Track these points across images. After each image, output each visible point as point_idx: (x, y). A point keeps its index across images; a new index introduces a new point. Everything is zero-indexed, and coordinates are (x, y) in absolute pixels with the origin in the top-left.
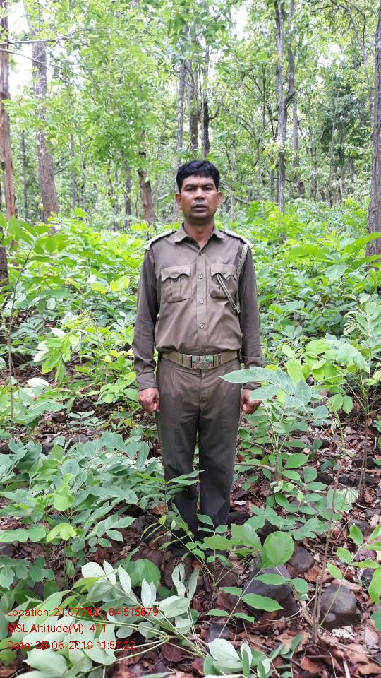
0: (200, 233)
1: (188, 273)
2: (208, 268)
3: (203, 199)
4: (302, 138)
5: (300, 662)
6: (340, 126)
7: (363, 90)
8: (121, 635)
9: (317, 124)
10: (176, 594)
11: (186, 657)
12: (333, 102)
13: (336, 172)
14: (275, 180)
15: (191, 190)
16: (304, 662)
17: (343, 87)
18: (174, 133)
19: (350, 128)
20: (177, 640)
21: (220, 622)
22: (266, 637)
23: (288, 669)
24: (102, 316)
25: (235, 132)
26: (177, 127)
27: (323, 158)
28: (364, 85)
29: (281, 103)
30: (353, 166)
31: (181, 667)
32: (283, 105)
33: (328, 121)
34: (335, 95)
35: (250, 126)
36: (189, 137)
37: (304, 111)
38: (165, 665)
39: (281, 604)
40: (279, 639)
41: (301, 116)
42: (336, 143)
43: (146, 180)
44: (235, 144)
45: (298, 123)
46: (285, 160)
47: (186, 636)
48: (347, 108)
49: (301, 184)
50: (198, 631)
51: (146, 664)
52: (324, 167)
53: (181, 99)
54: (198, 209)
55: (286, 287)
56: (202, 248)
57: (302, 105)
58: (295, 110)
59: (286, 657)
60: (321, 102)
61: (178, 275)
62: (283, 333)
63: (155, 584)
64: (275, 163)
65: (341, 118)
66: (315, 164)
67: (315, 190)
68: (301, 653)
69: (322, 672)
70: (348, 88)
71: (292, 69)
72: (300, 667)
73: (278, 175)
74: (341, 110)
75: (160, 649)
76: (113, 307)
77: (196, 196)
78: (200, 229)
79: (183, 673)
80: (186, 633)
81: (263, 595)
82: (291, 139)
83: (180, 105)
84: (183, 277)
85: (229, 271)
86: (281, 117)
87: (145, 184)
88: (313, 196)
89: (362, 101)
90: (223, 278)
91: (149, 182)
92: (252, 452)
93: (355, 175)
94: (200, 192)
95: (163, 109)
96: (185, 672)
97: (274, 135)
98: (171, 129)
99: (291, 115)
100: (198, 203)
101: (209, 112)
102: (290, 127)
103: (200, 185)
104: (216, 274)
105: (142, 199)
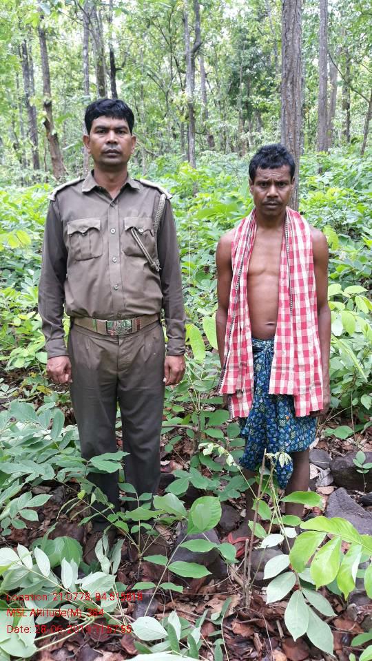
0: (112, 181)
1: (98, 226)
2: (121, 221)
3: (115, 143)
4: (210, 91)
5: (231, 626)
6: (247, 79)
7: (268, 42)
8: (42, 621)
9: (224, 77)
10: (99, 569)
11: (113, 635)
12: (239, 54)
13: (244, 125)
14: (186, 133)
15: (101, 132)
16: (236, 626)
17: (248, 40)
18: (80, 84)
19: (256, 81)
20: (103, 620)
21: (147, 593)
22: (196, 604)
23: (219, 636)
24: (10, 275)
25: (142, 82)
26: (83, 79)
27: (231, 111)
28: (268, 38)
29: (188, 52)
30: (260, 119)
31: (108, 647)
32: (190, 54)
33: (235, 74)
34: (241, 47)
35: (158, 78)
36: (96, 89)
37: (212, 63)
38: (91, 647)
39: (209, 568)
40: (209, 605)
41: (209, 68)
42: (243, 96)
43: (53, 132)
44: (143, 95)
45: (206, 75)
46: (194, 112)
47: (112, 613)
48: (253, 61)
49: (211, 137)
50: (125, 605)
51: (71, 648)
52: (232, 120)
53: (85, 48)
54: (110, 154)
55: (201, 240)
56: (114, 198)
57: (209, 57)
58: (202, 62)
59: (216, 623)
60: (227, 55)
61: (86, 229)
62: (199, 287)
63: (76, 561)
64: (185, 114)
65: (248, 71)
66: (224, 117)
67: (225, 144)
68: (233, 616)
69: (253, 635)
70: (253, 40)
71: (198, 18)
72: (232, 631)
73: (188, 127)
74: (247, 63)
75: (85, 630)
76: (20, 266)
77: (108, 140)
78: (111, 176)
79: (111, 653)
80: (112, 611)
81: (190, 561)
82: (199, 92)
83: (85, 54)
84: (92, 231)
85: (145, 224)
86: (188, 68)
87: (52, 137)
88: (223, 149)
89: (267, 54)
90: (139, 233)
91: (56, 135)
92: (174, 410)
93: (262, 128)
94: (112, 136)
95: (67, 59)
96: (113, 652)
97: (183, 88)
98: (77, 80)
99: (199, 68)
100: (110, 148)
101: (116, 62)
102: (198, 80)
103: (112, 127)
104: (131, 228)
105: (51, 154)
